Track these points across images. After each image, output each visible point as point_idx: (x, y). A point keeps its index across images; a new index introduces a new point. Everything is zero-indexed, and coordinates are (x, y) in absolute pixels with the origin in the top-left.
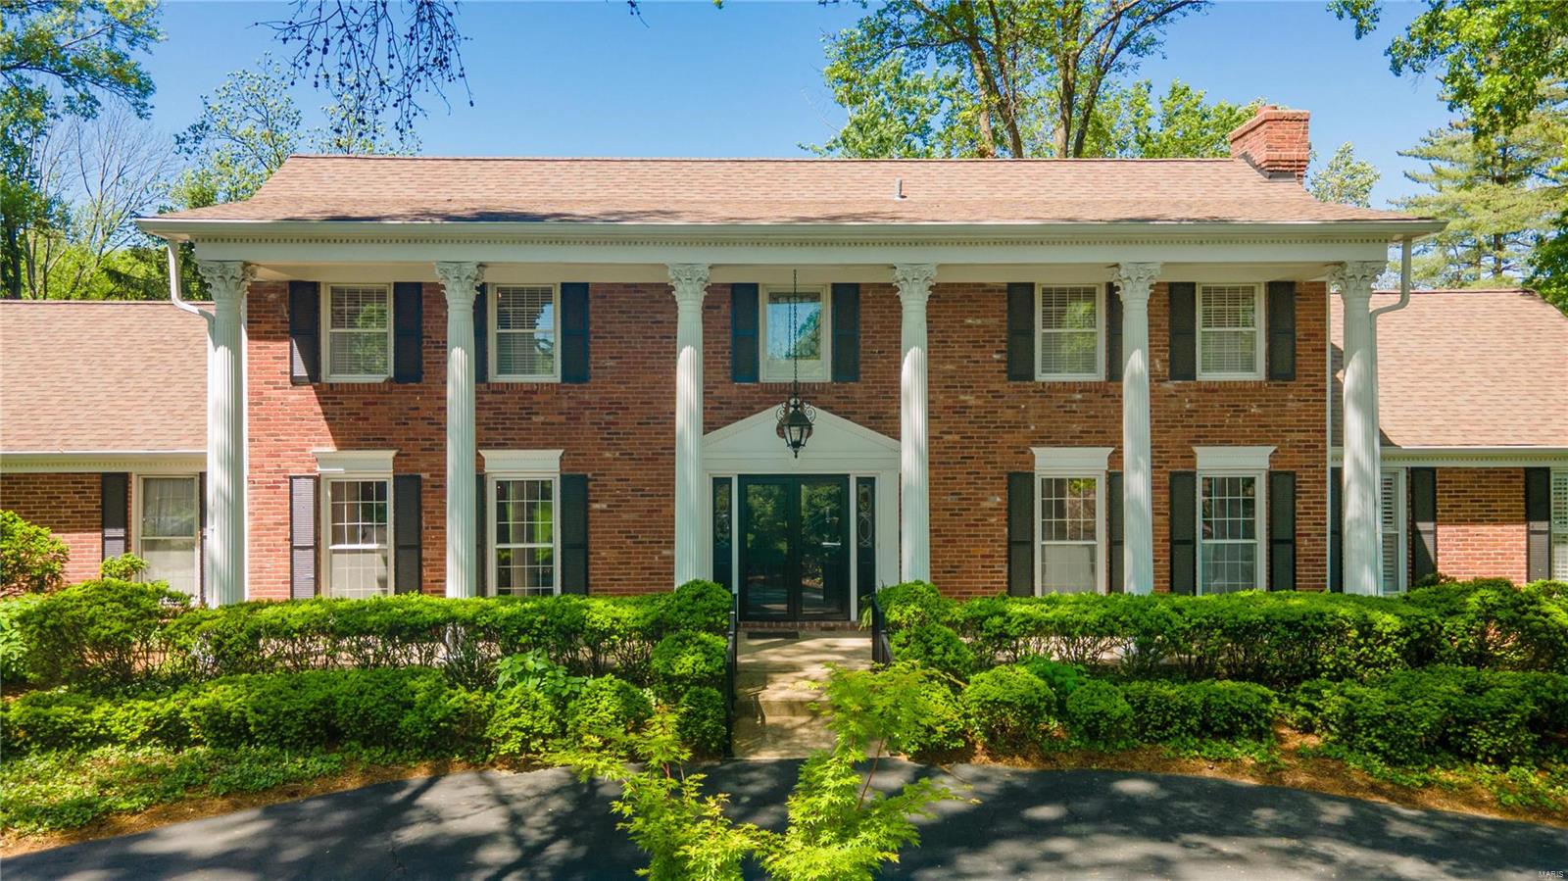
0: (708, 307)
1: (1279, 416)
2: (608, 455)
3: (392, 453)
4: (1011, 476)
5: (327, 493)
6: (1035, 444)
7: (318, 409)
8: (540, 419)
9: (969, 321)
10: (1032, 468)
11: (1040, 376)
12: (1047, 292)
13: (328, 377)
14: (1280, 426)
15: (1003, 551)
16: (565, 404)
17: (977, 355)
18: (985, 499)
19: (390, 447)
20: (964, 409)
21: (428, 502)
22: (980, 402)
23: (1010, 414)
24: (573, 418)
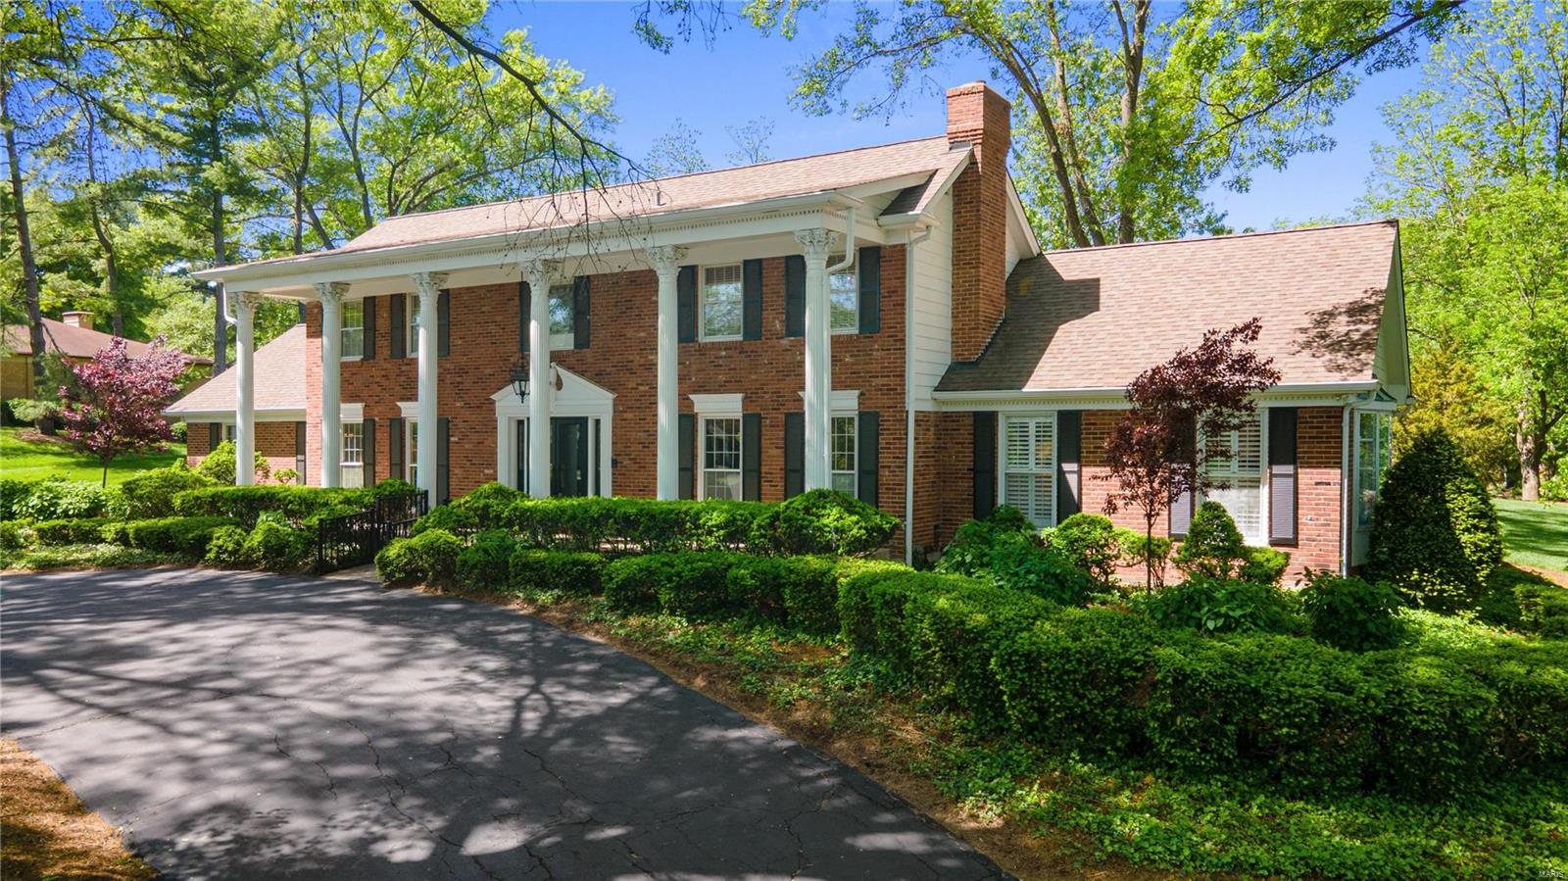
1: (867, 364)
3: (364, 404)
6: (695, 392)
10: (693, 410)
11: (701, 339)
12: (706, 271)
14: (867, 372)
19: (362, 401)
21: (378, 435)
24: (442, 380)
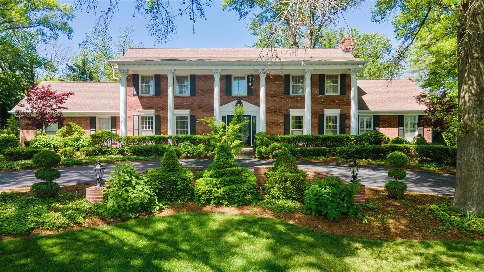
0: (221, 79)
2: (200, 111)
3: (155, 110)
4: (285, 115)
5: (140, 119)
6: (290, 108)
7: (139, 101)
8: (185, 103)
9: (276, 83)
10: (290, 113)
11: (291, 94)
12: (293, 76)
13: (140, 94)
15: (283, 131)
16: (191, 100)
17: (278, 90)
18: (279, 120)
19: (154, 109)
20: (275, 101)
21: (162, 120)
22: (278, 100)
23: (285, 102)
24: (192, 103)
